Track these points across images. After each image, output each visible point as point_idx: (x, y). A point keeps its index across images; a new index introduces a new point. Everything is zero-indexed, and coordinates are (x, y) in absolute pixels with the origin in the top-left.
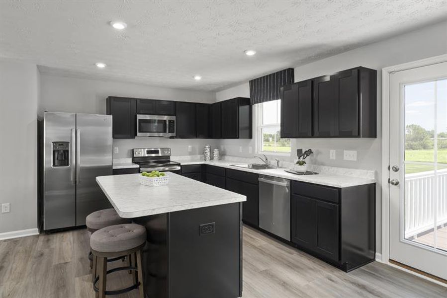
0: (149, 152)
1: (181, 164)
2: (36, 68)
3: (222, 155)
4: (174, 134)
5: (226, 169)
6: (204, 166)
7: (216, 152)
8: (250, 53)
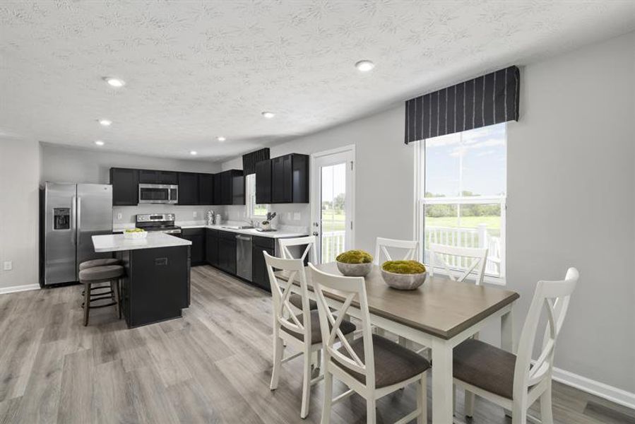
0: (151, 218)
1: (182, 228)
2: (38, 144)
3: (225, 220)
4: (176, 202)
5: (218, 231)
6: (204, 229)
7: (218, 217)
8: (222, 139)
